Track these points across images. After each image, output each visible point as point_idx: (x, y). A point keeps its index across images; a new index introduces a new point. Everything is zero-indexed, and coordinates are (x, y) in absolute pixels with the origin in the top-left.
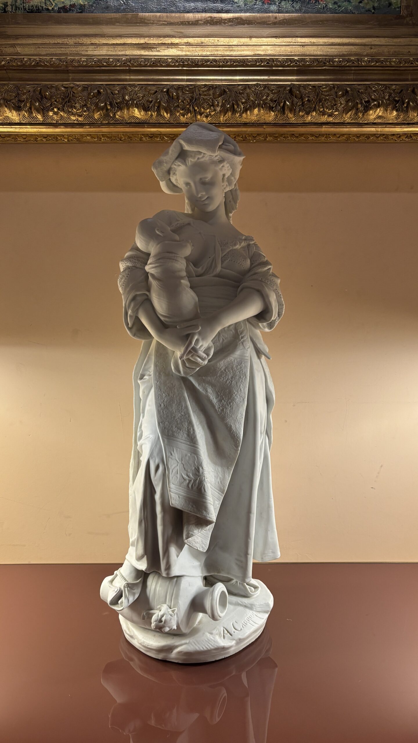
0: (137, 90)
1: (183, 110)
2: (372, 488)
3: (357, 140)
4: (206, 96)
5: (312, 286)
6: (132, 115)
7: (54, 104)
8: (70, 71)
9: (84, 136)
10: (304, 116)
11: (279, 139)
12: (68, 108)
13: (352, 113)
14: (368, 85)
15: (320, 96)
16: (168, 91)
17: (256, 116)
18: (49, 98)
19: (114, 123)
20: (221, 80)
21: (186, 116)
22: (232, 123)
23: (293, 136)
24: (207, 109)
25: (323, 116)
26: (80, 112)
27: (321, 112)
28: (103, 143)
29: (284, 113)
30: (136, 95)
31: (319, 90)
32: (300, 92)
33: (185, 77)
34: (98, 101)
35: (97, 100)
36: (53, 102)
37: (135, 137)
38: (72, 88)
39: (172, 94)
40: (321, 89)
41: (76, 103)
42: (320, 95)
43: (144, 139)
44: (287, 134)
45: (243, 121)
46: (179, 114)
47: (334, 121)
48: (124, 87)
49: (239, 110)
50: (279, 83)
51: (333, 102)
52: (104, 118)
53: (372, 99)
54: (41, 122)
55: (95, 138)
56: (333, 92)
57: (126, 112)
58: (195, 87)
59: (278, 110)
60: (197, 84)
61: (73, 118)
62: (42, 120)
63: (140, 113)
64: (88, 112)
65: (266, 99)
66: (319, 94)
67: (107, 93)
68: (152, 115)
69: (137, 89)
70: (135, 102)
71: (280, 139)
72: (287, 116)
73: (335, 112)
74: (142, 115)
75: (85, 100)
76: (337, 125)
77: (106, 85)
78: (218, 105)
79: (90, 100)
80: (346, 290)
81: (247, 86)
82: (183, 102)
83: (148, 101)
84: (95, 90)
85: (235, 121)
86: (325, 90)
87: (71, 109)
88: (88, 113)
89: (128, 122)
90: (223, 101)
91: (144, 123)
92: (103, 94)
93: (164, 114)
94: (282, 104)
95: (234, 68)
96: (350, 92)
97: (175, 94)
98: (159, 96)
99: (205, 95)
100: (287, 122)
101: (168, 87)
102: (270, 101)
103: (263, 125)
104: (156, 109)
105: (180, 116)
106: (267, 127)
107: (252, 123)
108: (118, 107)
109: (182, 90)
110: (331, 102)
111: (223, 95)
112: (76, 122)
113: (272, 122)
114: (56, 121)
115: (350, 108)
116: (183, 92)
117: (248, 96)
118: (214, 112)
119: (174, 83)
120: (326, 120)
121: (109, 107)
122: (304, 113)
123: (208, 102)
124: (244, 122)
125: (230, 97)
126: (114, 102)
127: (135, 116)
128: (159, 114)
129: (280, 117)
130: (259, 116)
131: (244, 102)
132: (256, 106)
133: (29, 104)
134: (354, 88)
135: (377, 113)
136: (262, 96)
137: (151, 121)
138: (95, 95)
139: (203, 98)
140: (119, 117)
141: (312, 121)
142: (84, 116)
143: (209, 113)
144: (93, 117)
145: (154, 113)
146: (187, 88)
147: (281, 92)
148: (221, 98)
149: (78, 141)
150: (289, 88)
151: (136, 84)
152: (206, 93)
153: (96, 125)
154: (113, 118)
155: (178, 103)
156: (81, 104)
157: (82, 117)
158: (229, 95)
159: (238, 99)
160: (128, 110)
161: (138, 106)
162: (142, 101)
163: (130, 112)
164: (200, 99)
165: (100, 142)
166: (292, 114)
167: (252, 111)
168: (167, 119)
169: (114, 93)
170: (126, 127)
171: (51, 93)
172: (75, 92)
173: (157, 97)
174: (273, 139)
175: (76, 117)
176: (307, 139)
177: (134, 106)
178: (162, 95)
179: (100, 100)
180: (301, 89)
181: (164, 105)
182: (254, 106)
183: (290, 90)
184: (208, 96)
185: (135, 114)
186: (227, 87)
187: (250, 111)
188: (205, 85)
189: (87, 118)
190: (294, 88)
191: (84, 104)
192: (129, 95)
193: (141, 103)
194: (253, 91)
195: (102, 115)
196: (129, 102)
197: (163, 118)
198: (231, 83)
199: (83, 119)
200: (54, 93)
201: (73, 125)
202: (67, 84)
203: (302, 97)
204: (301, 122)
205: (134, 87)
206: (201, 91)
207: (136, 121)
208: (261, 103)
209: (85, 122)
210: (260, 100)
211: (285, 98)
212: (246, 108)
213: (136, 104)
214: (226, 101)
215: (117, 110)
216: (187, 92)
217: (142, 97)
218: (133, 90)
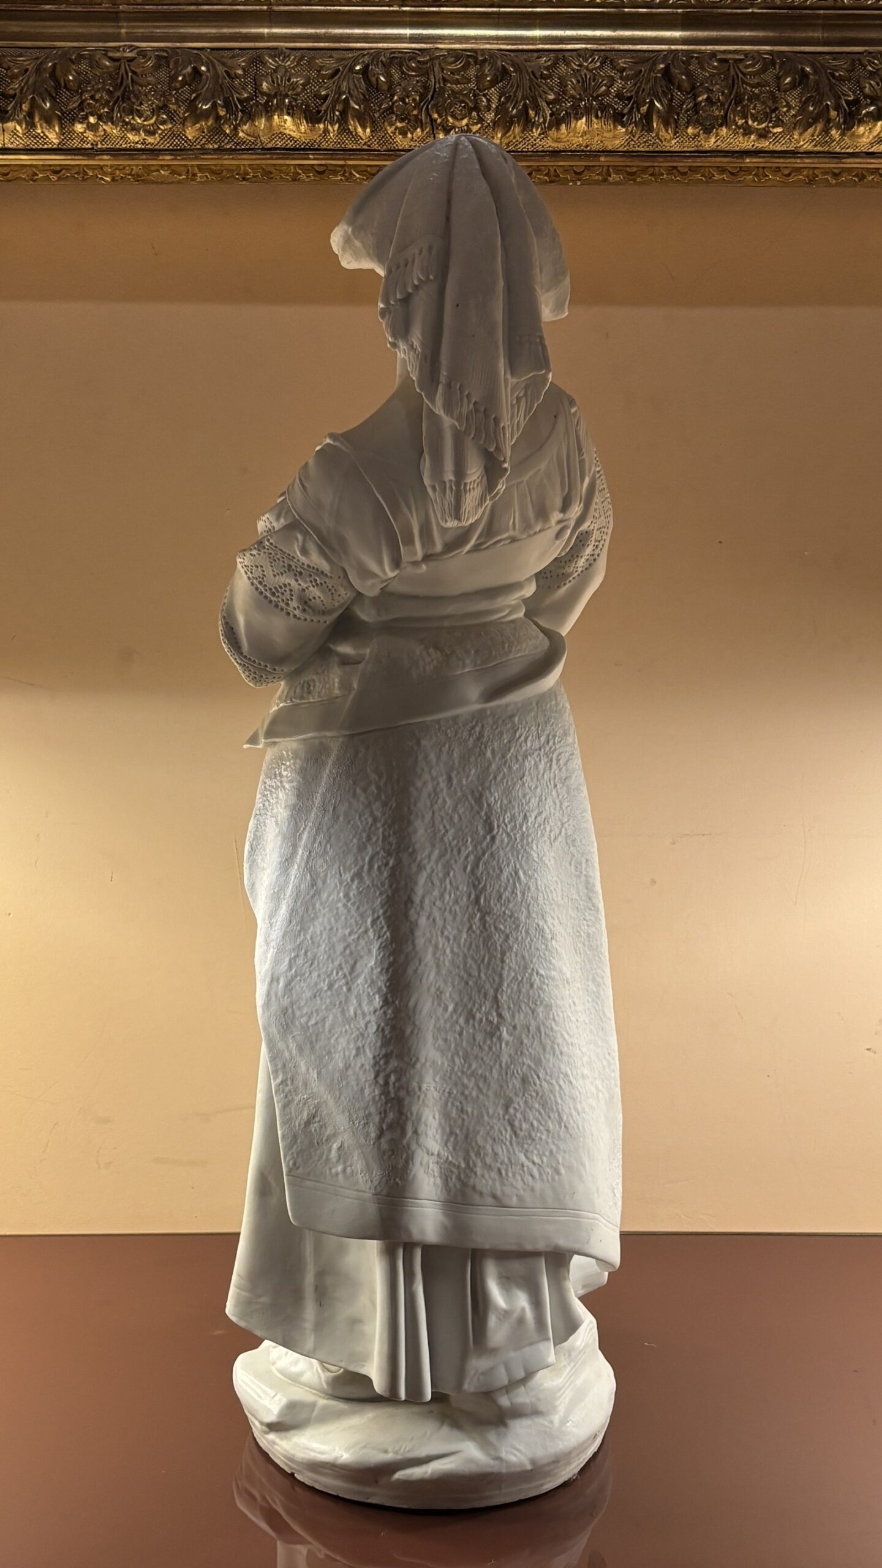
0: (289, 65)
1: (402, 120)
3: (834, 182)
4: (460, 83)
5: (721, 542)
6: (278, 132)
7: (89, 104)
8: (122, 15)
9: (153, 168)
10: (699, 136)
11: (639, 180)
12: (123, 115)
13: (815, 130)
14: (858, 56)
15: (739, 87)
16: (365, 71)
17: (582, 136)
18: (76, 88)
19: (235, 150)
20: (498, 38)
21: (409, 135)
22: (522, 151)
23: (675, 171)
24: (462, 119)
25: (746, 138)
26: (152, 125)
27: (739, 127)
28: (202, 183)
29: (650, 129)
30: (289, 80)
31: (738, 71)
32: (689, 75)
33: (408, 32)
34: (195, 98)
35: (194, 95)
36: (87, 99)
37: (281, 172)
38: (131, 60)
39: (378, 79)
40: (741, 67)
41: (141, 104)
42: (738, 84)
43: (303, 176)
44: (660, 167)
45: (550, 147)
46: (393, 128)
47: (772, 148)
48: (257, 58)
49: (541, 120)
50: (639, 47)
51: (770, 103)
52: (209, 137)
53: (866, 97)
54: (55, 146)
55: (180, 175)
56: (768, 76)
57: (265, 124)
58: (431, 59)
59: (635, 122)
60: (437, 49)
61: (131, 137)
62: (56, 141)
63: (298, 128)
64: (172, 123)
65: (607, 93)
66: (736, 82)
67: (216, 76)
68: (326, 131)
69: (289, 63)
70: (287, 101)
71: (642, 178)
72: (657, 135)
73: (773, 127)
74: (303, 131)
75: (164, 95)
76: (779, 157)
77: (212, 49)
78: (488, 108)
79: (174, 92)
81: (560, 55)
82: (404, 102)
83: (317, 96)
84: (185, 68)
85: (530, 147)
86: (750, 70)
87: (131, 117)
88: (170, 126)
89: (269, 146)
90: (502, 100)
91: (307, 149)
92: (207, 76)
93: (355, 129)
94: (645, 108)
95: (530, 10)
96: (811, 77)
97: (382, 79)
98: (345, 84)
99: (457, 82)
100: (656, 149)
101: (366, 59)
102: (615, 97)
103: (599, 156)
104: (338, 118)
105: (395, 134)
106: (608, 159)
107: (571, 151)
108: (241, 111)
109: (401, 67)
110: (763, 103)
111: (501, 81)
112: (139, 146)
113: (621, 149)
114: (92, 144)
115: (810, 120)
116: (403, 73)
117: (563, 84)
118: (479, 125)
119: (380, 45)
120: (753, 146)
121: (222, 113)
122: (698, 130)
123: (463, 102)
124: (551, 149)
125: (518, 87)
126: (233, 97)
127: (285, 134)
128: (344, 130)
129: (639, 137)
130: (588, 136)
131: (553, 99)
132: (581, 113)
133: (28, 106)
134: (823, 66)
135: (875, 133)
136: (596, 84)
137: (324, 145)
138: (188, 79)
139: (453, 91)
140: (246, 136)
141: (717, 146)
142: (160, 132)
143: (466, 127)
144: (183, 135)
145: (332, 126)
146: (415, 63)
147: (643, 75)
148: (495, 90)
149: (138, 181)
150: (662, 66)
151: (286, 48)
152: (459, 75)
153: (190, 152)
154: (231, 138)
155: (390, 103)
156: (153, 103)
157: (157, 135)
158: (515, 81)
159: (537, 93)
160: (269, 119)
161: (293, 110)
162: (303, 96)
163: (274, 124)
164: (445, 92)
165: (193, 182)
166: (670, 132)
167: (573, 125)
168: (362, 139)
169: (235, 73)
170: (262, 157)
171: (79, 74)
172: (138, 70)
173: (340, 87)
174: (624, 178)
175: (140, 135)
176: (710, 178)
177: (285, 110)
178: (351, 81)
179: (201, 93)
180: (691, 68)
181: (357, 107)
182: (576, 113)
183: (666, 72)
184: (464, 84)
185: (285, 129)
186: (512, 61)
187: (568, 124)
188: (456, 55)
189: (168, 138)
190: (674, 67)
191: (160, 105)
192: (270, 80)
193: (302, 104)
194: (574, 71)
195: (205, 130)
196: (270, 97)
197: (353, 137)
198: (520, 47)
199: (158, 139)
200: (87, 73)
201: (131, 152)
202: (117, 49)
203: (693, 88)
204: (691, 149)
205: (281, 58)
206: (448, 70)
207: (287, 145)
208: (594, 103)
209: (162, 147)
210: (592, 97)
211: (652, 92)
212: (556, 118)
213: (288, 106)
214: (508, 99)
215: (242, 118)
216: (413, 73)
217: (301, 85)
218: (281, 65)
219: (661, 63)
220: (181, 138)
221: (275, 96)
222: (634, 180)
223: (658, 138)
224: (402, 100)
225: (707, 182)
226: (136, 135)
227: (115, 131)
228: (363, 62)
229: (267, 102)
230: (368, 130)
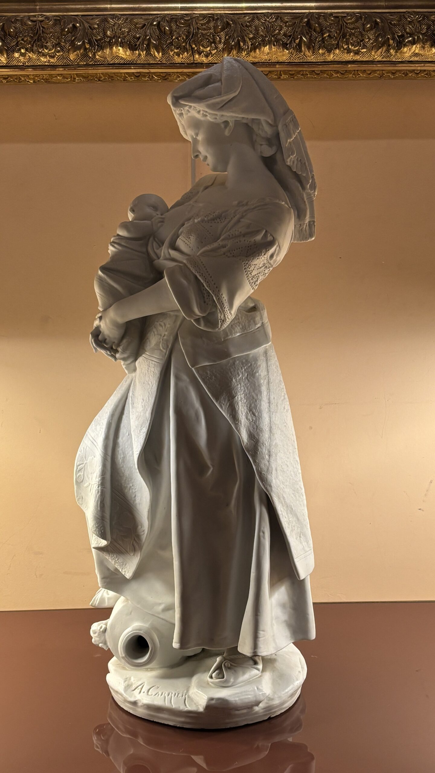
0: (120, 23)
1: (177, 49)
2: (419, 509)
3: (393, 77)
4: (206, 30)
5: (340, 258)
6: (116, 55)
7: (21, 43)
9: (54, 76)
10: (325, 54)
11: (295, 77)
12: (38, 48)
13: (383, 50)
14: (403, 14)
15: (344, 30)
16: (158, 25)
17: (267, 55)
18: (14, 36)
19: (94, 65)
20: (224, 8)
21: (181, 56)
23: (313, 73)
24: (207, 47)
25: (348, 55)
26: (53, 53)
27: (345, 49)
28: (78, 83)
29: (301, 51)
30: (121, 30)
31: (344, 22)
32: (319, 24)
33: (179, 5)
34: (74, 39)
35: (73, 38)
36: (20, 41)
37: (118, 76)
38: (41, 21)
39: (165, 29)
40: (345, 20)
41: (47, 43)
42: (344, 28)
43: (129, 78)
44: (306, 71)
46: (173, 52)
47: (361, 59)
48: (105, 19)
49: (247, 47)
50: (294, 11)
51: (360, 37)
52: (81, 59)
53: (407, 33)
54: (4, 64)
55: (67, 79)
56: (359, 24)
57: (109, 52)
58: (191, 19)
59: (293, 47)
60: (194, 13)
61: (42, 59)
62: (5, 62)
63: (125, 53)
64: (62, 52)
65: (279, 33)
66: (343, 27)
67: (84, 28)
68: (140, 55)
69: (120, 21)
70: (120, 40)
71: (297, 76)
72: (304, 54)
73: (362, 49)
74: (128, 55)
75: (58, 38)
76: (365, 64)
77: (82, 16)
78: (220, 42)
79: (63, 37)
80: (383, 262)
81: (255, 16)
82: (178, 39)
83: (135, 37)
84: (69, 25)
86: (350, 21)
87: (42, 49)
88: (62, 53)
89: (111, 62)
90: (227, 38)
91: (130, 64)
92: (80, 29)
93: (154, 53)
94: (298, 40)
96: (380, 24)
97: (167, 28)
98: (148, 31)
99: (205, 29)
100: (304, 61)
101: (159, 19)
102: (283, 35)
103: (276, 65)
104: (145, 48)
105: (174, 55)
106: (280, 66)
107: (262, 63)
108: (97, 45)
109: (176, 22)
110: (357, 37)
111: (226, 28)
112: (47, 64)
113: (286, 61)
114: (23, 63)
115: (380, 45)
116: (177, 25)
117: (257, 30)
118: (216, 50)
119: (166, 12)
120: (352, 58)
121: (87, 46)
122: (324, 51)
123: (208, 39)
125: (234, 31)
126: (93, 39)
127: (119, 56)
128: (148, 54)
129: (295, 55)
130: (270, 55)
131: (252, 37)
132: (266, 43)
134: (386, 19)
135: (412, 51)
136: (273, 29)
137: (139, 62)
138: (70, 30)
139: (202, 33)
140: (100, 58)
141: (334, 59)
142: (57, 56)
143: (209, 52)
144: (68, 58)
145: (142, 52)
146: (183, 20)
147: (297, 25)
148: (223, 33)
149: (47, 82)
150: (306, 20)
151: (119, 15)
152: (205, 26)
153: (72, 66)
154: (92, 59)
155: (171, 40)
156: (53, 42)
157: (55, 58)
158: (233, 29)
159: (244, 34)
160: (111, 49)
161: (123, 44)
162: (128, 38)
163: (114, 51)
164: (198, 34)
165: (74, 83)
166: (310, 52)
167: (262, 49)
168: (158, 59)
169: (94, 27)
170: (108, 68)
171: (16, 28)
172: (45, 26)
173: (146, 33)
174: (288, 76)
175: (47, 58)
176: (331, 76)
177: (119, 45)
178: (151, 30)
179: (77, 37)
180: (320, 21)
181: (155, 42)
182: (264, 43)
183: (308, 23)
184: (208, 30)
185: (119, 54)
186: (231, 19)
187: (260, 49)
188: (204, 16)
189: (61, 59)
190: (312, 20)
191: (57, 43)
192: (111, 30)
193: (127, 41)
194: (262, 23)
195: (79, 55)
196: (111, 38)
197: (153, 57)
198: (235, 12)
199: (56, 60)
200: (20, 28)
201: (43, 67)
202: (35, 16)
203: (322, 30)
204: (321, 61)
205: (117, 19)
206: (200, 24)
207: (120, 62)
208: (273, 38)
209: (58, 64)
210: (272, 35)
211: (301, 32)
212: (254, 46)
213: (120, 42)
214: (230, 37)
215: (97, 49)
216: (182, 26)
217: (127, 32)
218: (116, 23)
219: (305, 19)
220: (67, 59)
221: (114, 38)
222: (294, 78)
223: (305, 56)
224: (177, 38)
225: (330, 78)
226: (45, 58)
227: (34, 56)
228: (157, 20)
229: (110, 41)
230: (161, 54)
